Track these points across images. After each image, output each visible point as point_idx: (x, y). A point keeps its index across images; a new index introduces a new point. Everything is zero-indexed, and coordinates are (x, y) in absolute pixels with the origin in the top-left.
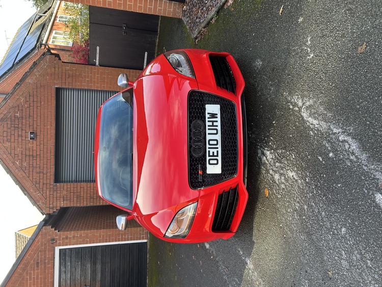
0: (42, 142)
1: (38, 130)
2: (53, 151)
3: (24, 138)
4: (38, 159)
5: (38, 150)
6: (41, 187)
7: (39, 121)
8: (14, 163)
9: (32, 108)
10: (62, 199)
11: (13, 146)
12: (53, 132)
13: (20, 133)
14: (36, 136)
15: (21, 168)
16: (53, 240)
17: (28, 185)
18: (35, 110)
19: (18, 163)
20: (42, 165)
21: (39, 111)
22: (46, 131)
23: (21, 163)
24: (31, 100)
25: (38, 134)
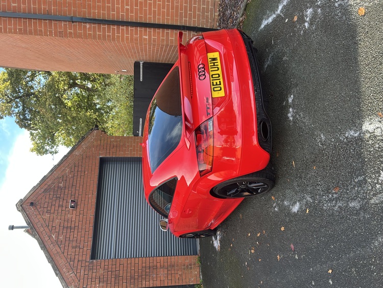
0: (82, 212)
1: (80, 199)
2: (92, 221)
3: (64, 209)
4: (76, 232)
5: (77, 221)
6: (75, 265)
7: (81, 190)
8: (50, 237)
9: (75, 177)
10: (97, 281)
11: (52, 218)
12: (94, 200)
13: (61, 203)
14: (77, 204)
15: (57, 243)
17: (61, 262)
18: (79, 179)
19: (54, 237)
20: (79, 237)
21: (82, 180)
22: (87, 200)
23: (57, 237)
24: (76, 170)
25: (79, 203)
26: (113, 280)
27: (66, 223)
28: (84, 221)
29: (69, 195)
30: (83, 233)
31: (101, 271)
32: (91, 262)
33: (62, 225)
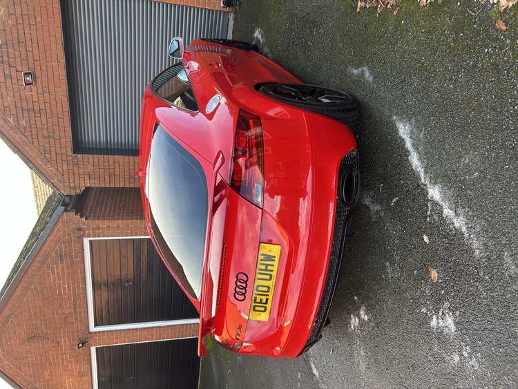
0: (46, 89)
1: (37, 69)
3: (15, 81)
4: (43, 117)
5: (41, 102)
6: (53, 158)
7: (36, 52)
8: (5, 120)
10: (87, 177)
13: (7, 72)
14: (35, 78)
15: (18, 127)
16: (80, 229)
18: (27, 31)
19: (11, 120)
20: (50, 125)
21: (34, 33)
22: (50, 70)
23: (17, 119)
24: (19, 12)
25: (38, 75)
26: (107, 177)
27: (24, 104)
28: (53, 103)
29: (18, 59)
30: (55, 119)
31: (90, 168)
32: (74, 157)
33: (19, 105)
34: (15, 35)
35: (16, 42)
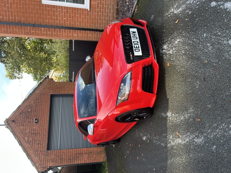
0: (41, 125)
1: (40, 118)
2: (47, 130)
3: (31, 123)
4: (38, 136)
5: (39, 130)
6: (39, 153)
7: (40, 113)
10: (51, 161)
11: (24, 128)
12: (48, 118)
13: (29, 120)
14: (38, 121)
15: (28, 142)
17: (31, 152)
18: (39, 107)
19: (26, 139)
20: (40, 139)
22: (44, 118)
24: (37, 101)
25: (40, 120)
26: (59, 160)
27: (33, 131)
28: (43, 130)
29: (34, 116)
30: (42, 136)
31: (53, 156)
32: (47, 152)
33: (30, 132)
34: (35, 108)
35: (34, 110)
